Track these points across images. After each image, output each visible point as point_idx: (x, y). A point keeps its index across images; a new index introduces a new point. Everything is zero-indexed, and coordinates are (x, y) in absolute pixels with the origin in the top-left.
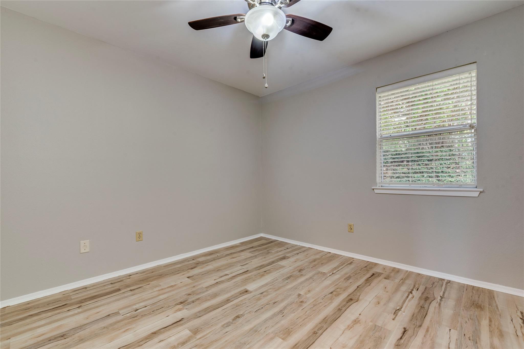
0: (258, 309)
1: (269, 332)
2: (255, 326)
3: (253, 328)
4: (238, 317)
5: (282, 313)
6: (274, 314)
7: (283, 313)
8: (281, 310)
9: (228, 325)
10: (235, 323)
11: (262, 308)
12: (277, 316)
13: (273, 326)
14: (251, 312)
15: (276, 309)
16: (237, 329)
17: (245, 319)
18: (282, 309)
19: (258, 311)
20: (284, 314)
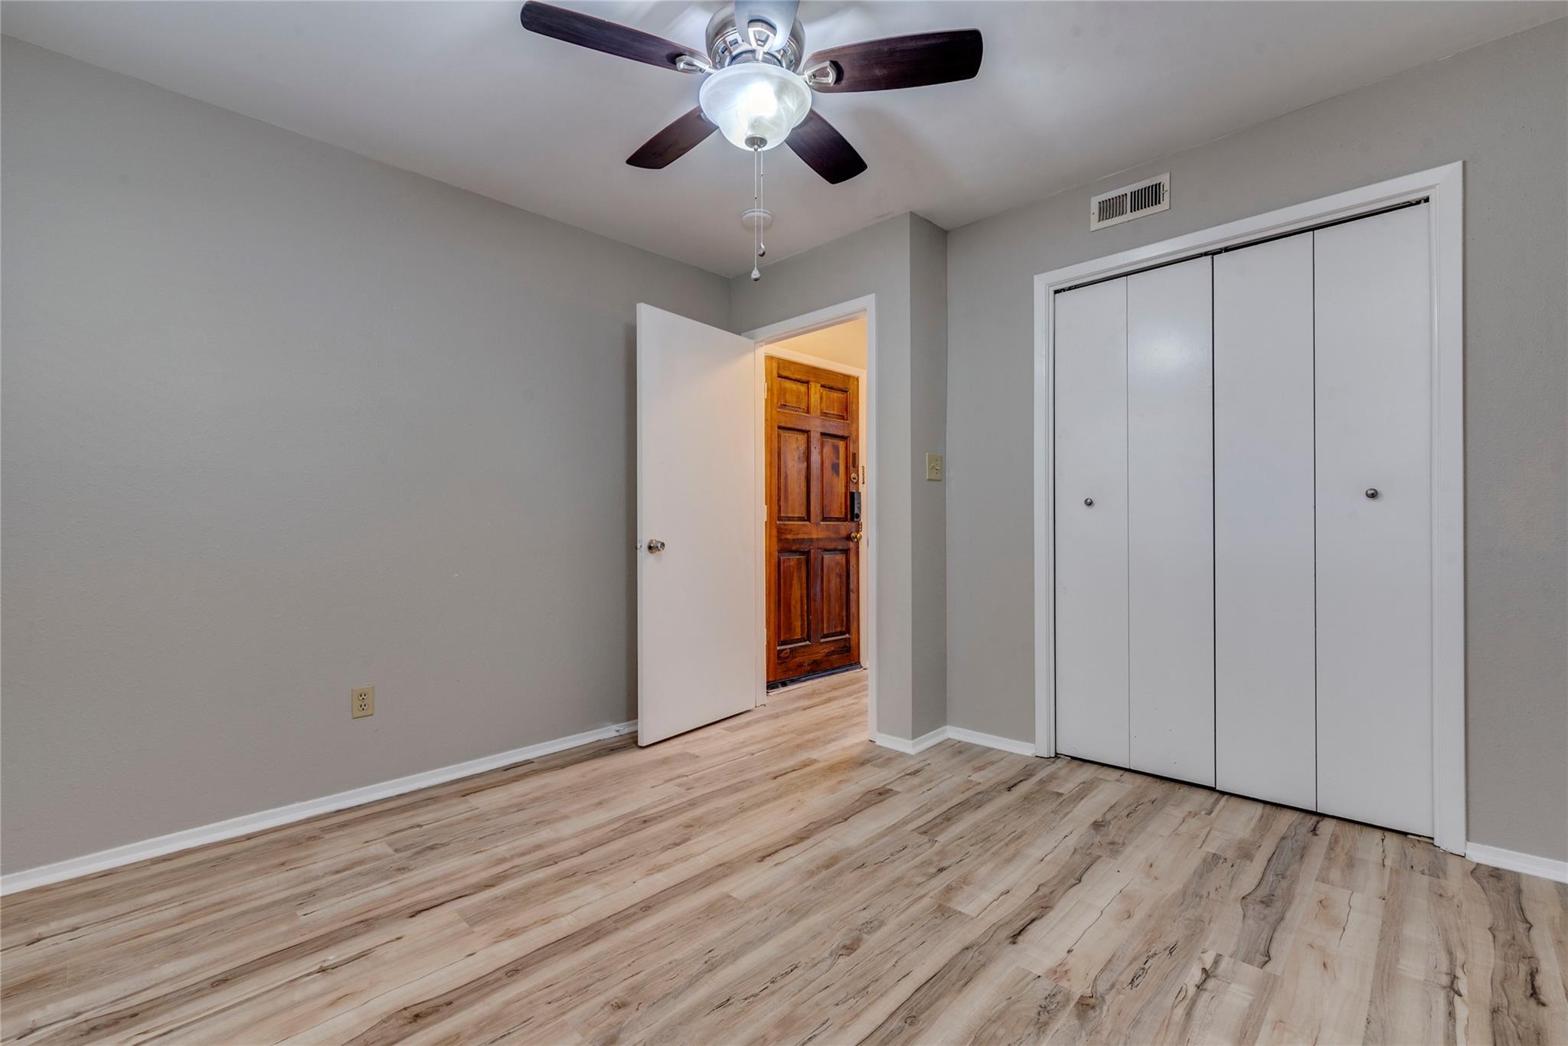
0: (789, 976)
1: (758, 909)
2: (796, 922)
3: (800, 918)
4: (850, 948)
5: (709, 963)
6: (735, 960)
7: (706, 962)
8: (710, 970)
9: (870, 926)
10: (851, 930)
11: (773, 982)
12: (728, 953)
13: (747, 923)
14: (810, 964)
15: (727, 974)
16: (842, 915)
17: (825, 942)
18: (707, 975)
19: (789, 970)
20: (706, 958)
